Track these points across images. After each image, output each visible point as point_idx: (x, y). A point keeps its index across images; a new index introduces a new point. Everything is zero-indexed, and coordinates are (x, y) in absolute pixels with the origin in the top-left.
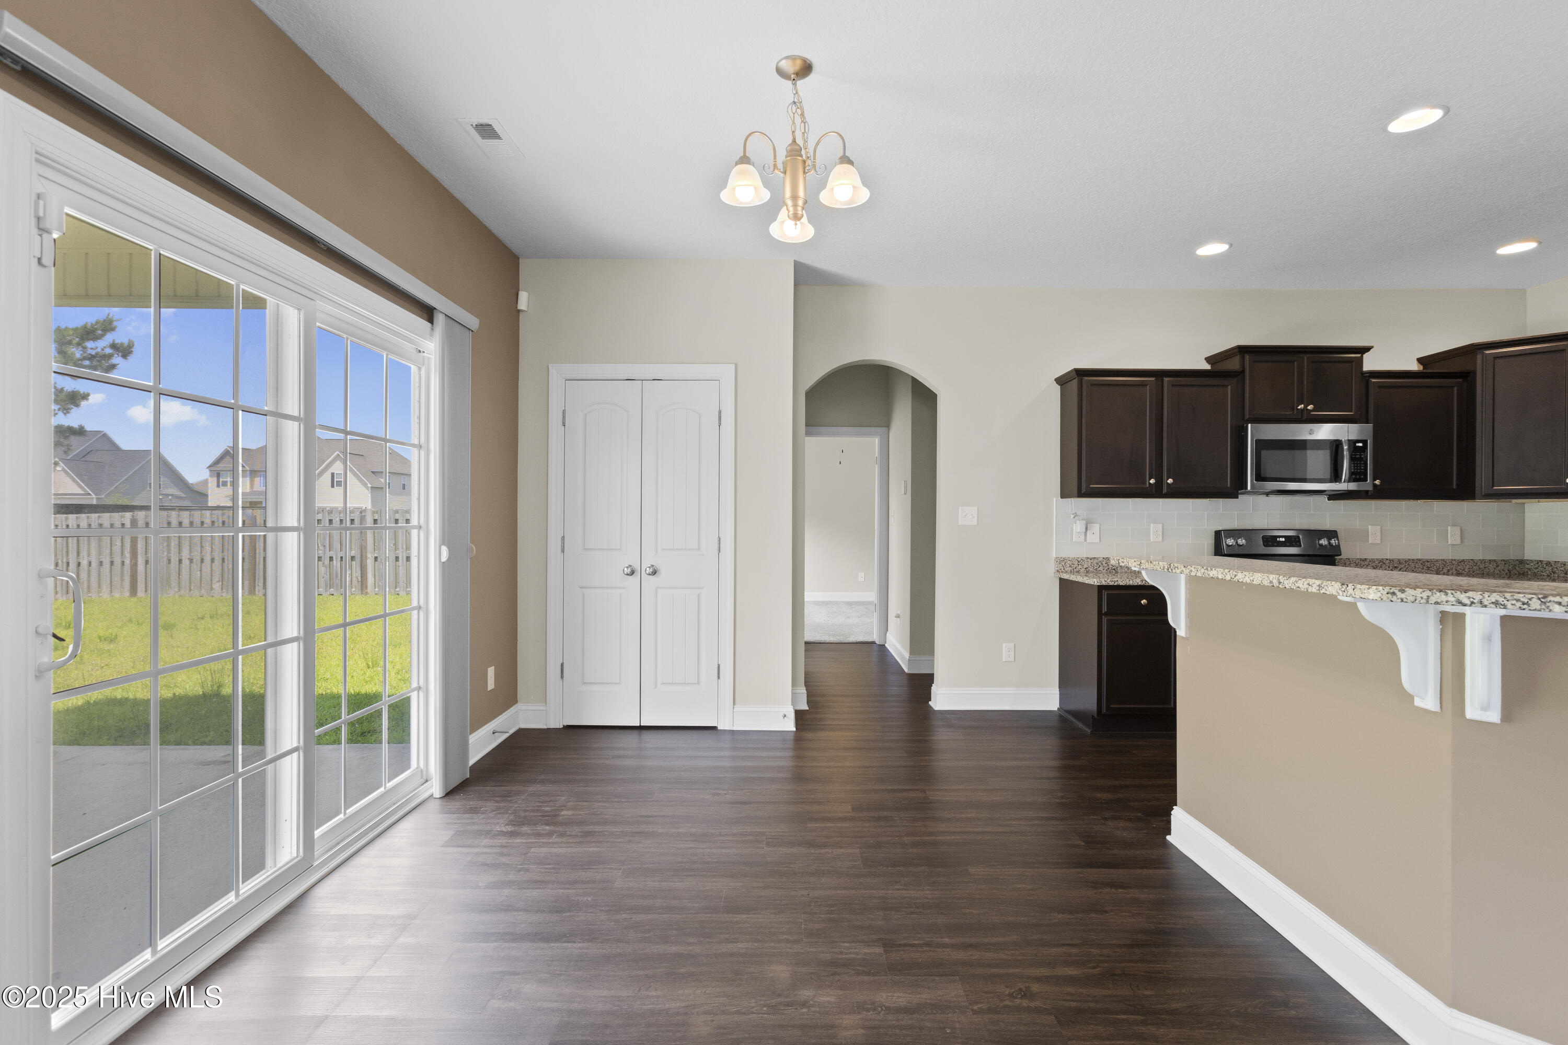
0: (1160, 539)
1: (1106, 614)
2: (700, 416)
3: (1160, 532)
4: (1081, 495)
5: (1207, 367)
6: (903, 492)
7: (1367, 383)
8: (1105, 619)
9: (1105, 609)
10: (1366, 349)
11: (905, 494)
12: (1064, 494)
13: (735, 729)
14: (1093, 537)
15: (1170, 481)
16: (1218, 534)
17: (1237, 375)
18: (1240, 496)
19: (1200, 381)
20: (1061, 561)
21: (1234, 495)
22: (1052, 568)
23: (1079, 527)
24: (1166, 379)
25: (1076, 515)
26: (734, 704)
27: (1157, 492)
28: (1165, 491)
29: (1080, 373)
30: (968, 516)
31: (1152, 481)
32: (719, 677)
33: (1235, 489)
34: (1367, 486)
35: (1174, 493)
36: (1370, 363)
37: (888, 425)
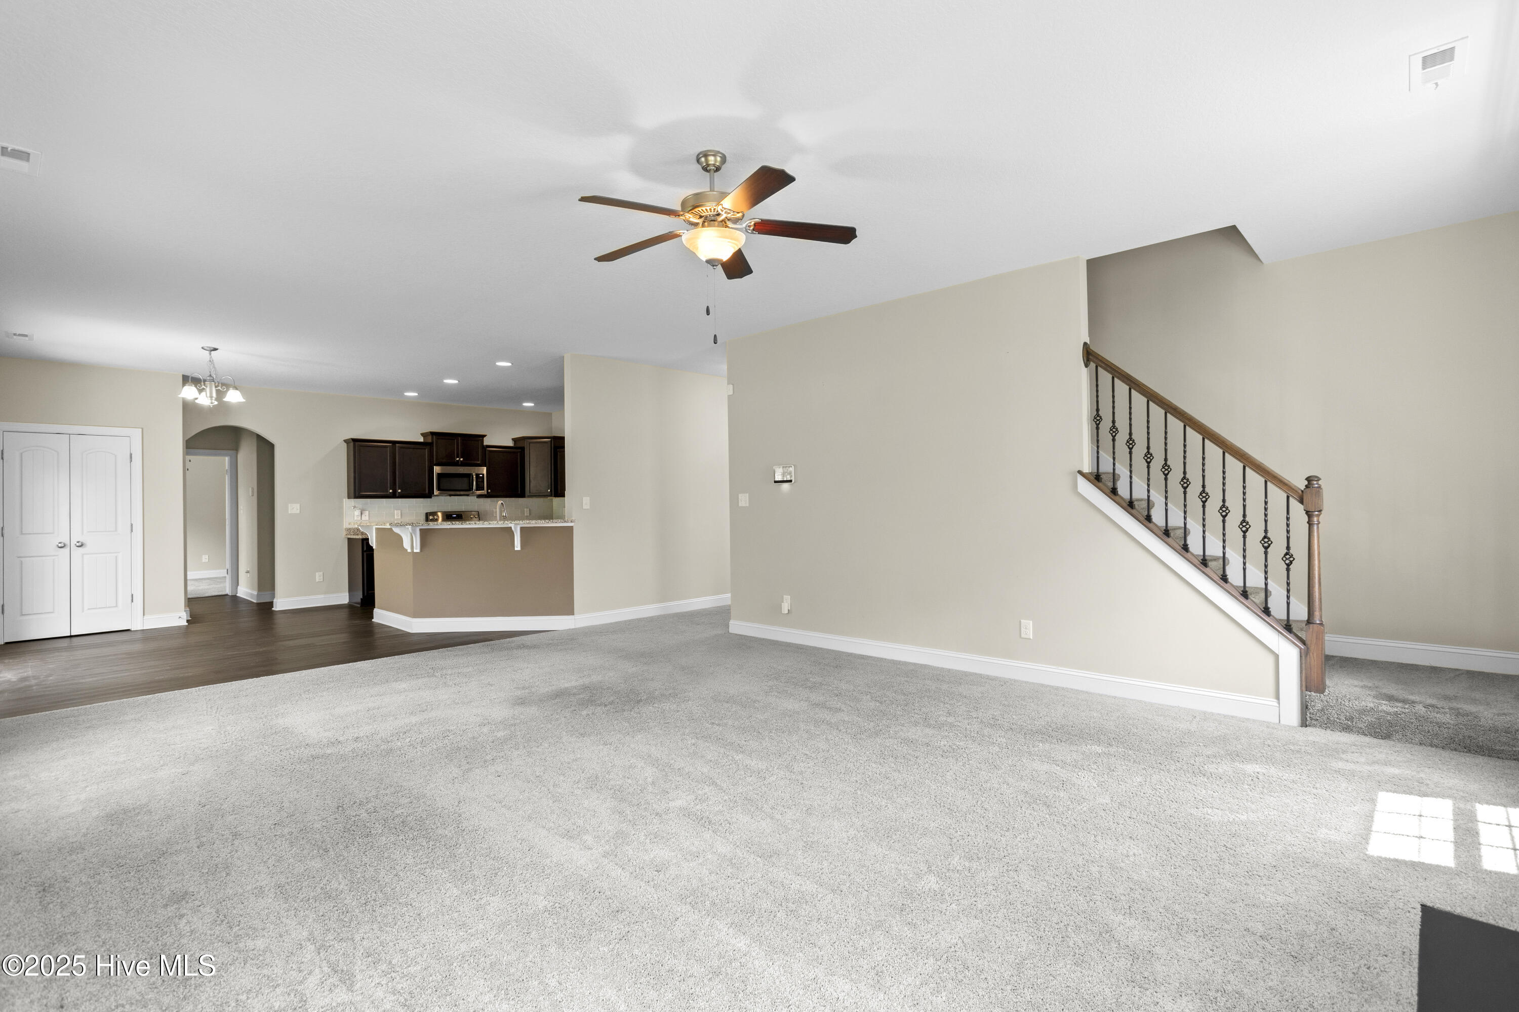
0: (400, 517)
1: (366, 551)
2: (116, 456)
3: (400, 514)
4: (356, 497)
5: (421, 440)
6: (251, 495)
7: (485, 450)
8: (365, 554)
9: (365, 549)
10: (485, 436)
11: (252, 496)
12: (349, 497)
13: (145, 628)
14: (365, 517)
15: (399, 491)
16: (427, 514)
17: (431, 444)
18: (433, 497)
19: (412, 446)
20: (349, 530)
21: (430, 497)
22: (344, 533)
23: (357, 513)
24: (397, 445)
25: (355, 507)
26: (144, 615)
27: (394, 496)
28: (397, 495)
29: (355, 441)
30: (294, 509)
31: (391, 491)
32: (132, 601)
33: (429, 495)
34: (484, 492)
35: (402, 496)
36: (487, 442)
37: (236, 449)
